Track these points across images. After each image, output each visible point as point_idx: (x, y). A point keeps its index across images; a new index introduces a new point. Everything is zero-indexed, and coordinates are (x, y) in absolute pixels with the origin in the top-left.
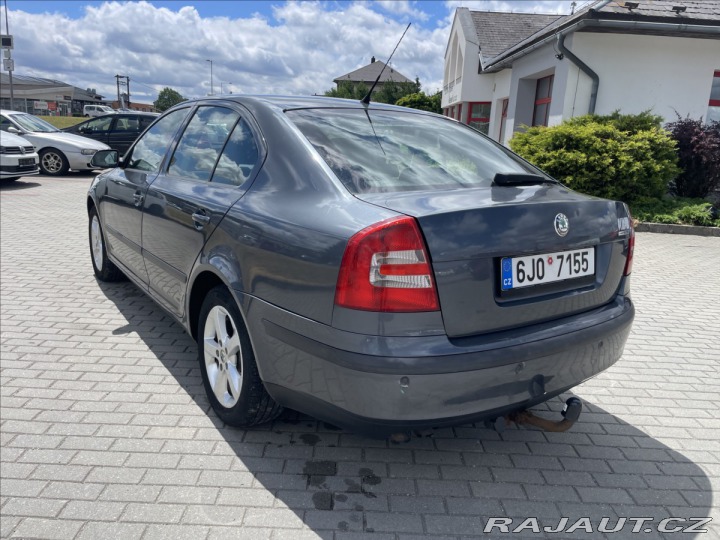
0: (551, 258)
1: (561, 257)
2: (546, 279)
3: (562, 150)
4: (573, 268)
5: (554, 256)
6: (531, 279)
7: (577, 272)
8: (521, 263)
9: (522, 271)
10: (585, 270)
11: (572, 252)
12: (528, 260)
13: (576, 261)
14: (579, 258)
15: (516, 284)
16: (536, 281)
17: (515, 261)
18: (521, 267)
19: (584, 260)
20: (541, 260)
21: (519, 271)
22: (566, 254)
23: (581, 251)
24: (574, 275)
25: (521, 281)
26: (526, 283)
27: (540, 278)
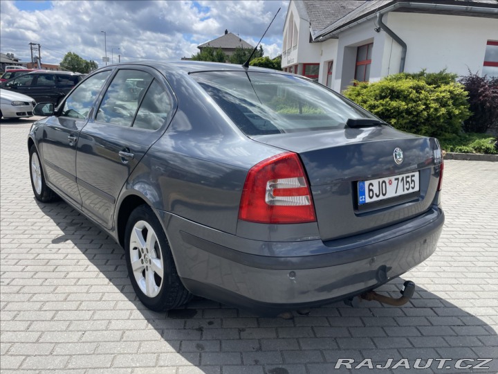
0: (390, 180)
1: (397, 179)
2: (388, 196)
3: (388, 99)
4: (406, 187)
5: (393, 178)
6: (378, 196)
7: (408, 189)
8: (371, 184)
9: (372, 190)
10: (413, 188)
11: (404, 176)
12: (375, 182)
13: (407, 182)
14: (409, 179)
15: (368, 200)
16: (381, 197)
17: (367, 183)
18: (371, 187)
19: (412, 181)
20: (384, 182)
21: (370, 190)
22: (400, 177)
23: (410, 174)
24: (406, 192)
25: (371, 198)
26: (375, 199)
27: (384, 195)
